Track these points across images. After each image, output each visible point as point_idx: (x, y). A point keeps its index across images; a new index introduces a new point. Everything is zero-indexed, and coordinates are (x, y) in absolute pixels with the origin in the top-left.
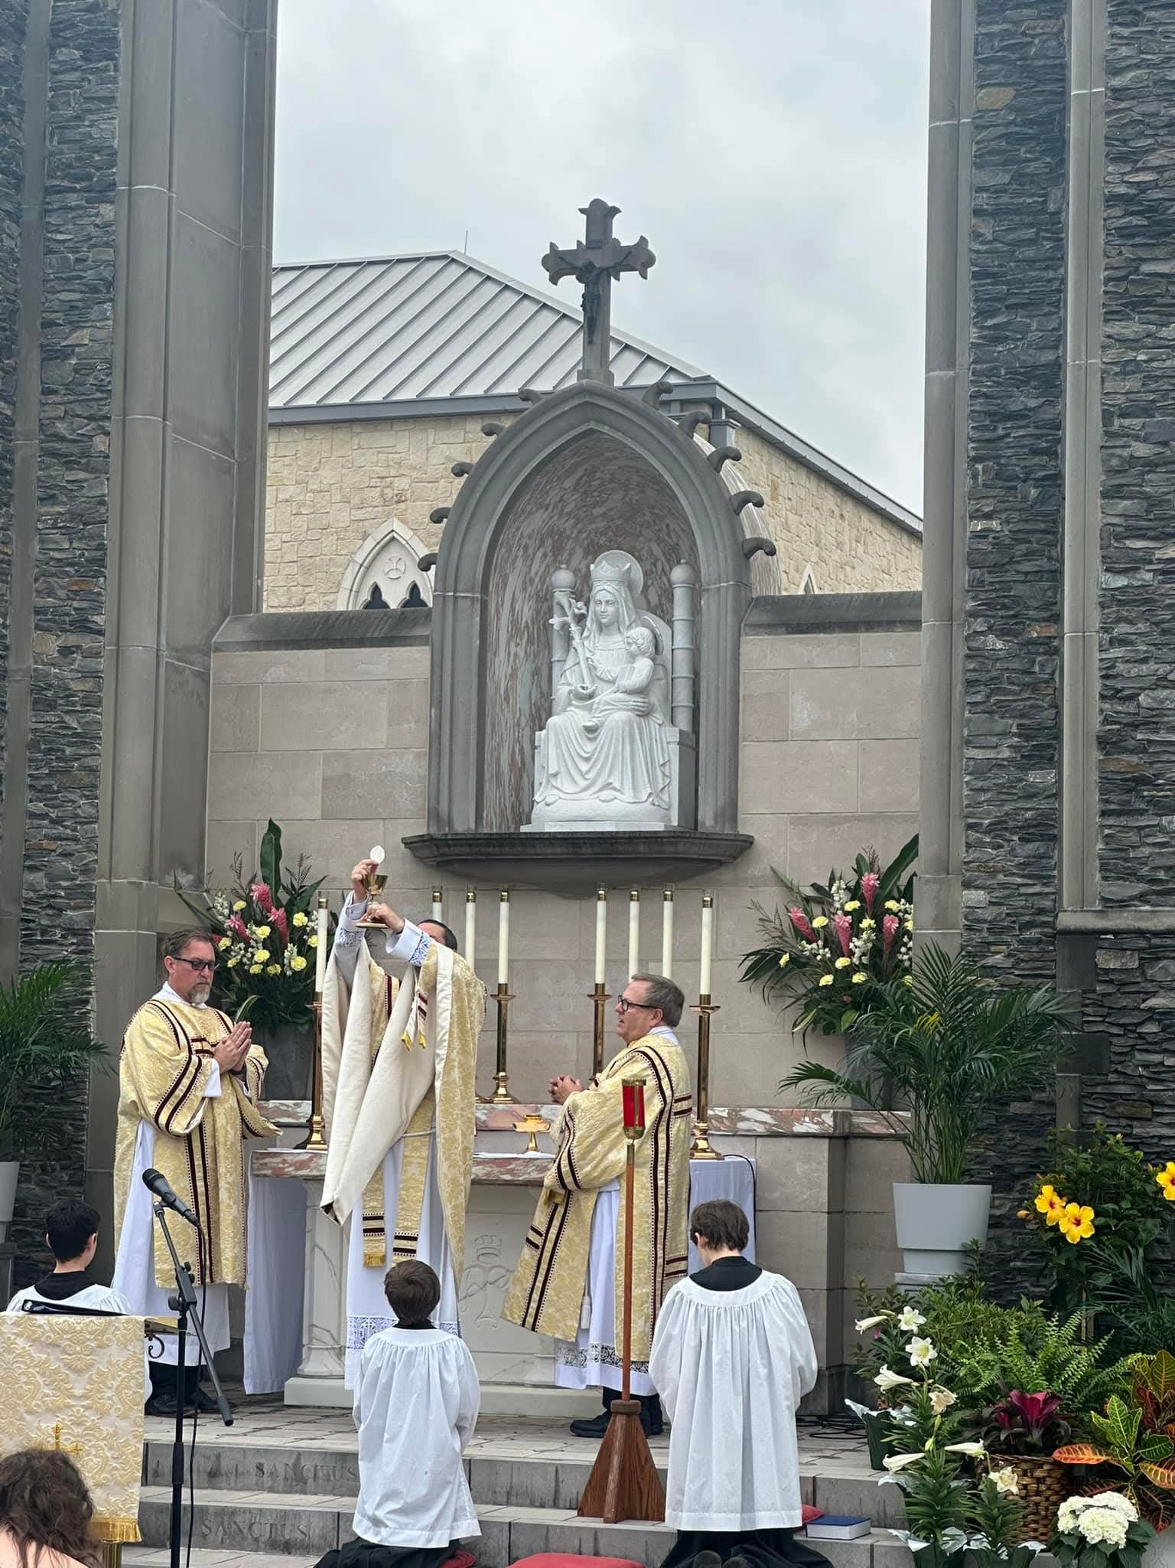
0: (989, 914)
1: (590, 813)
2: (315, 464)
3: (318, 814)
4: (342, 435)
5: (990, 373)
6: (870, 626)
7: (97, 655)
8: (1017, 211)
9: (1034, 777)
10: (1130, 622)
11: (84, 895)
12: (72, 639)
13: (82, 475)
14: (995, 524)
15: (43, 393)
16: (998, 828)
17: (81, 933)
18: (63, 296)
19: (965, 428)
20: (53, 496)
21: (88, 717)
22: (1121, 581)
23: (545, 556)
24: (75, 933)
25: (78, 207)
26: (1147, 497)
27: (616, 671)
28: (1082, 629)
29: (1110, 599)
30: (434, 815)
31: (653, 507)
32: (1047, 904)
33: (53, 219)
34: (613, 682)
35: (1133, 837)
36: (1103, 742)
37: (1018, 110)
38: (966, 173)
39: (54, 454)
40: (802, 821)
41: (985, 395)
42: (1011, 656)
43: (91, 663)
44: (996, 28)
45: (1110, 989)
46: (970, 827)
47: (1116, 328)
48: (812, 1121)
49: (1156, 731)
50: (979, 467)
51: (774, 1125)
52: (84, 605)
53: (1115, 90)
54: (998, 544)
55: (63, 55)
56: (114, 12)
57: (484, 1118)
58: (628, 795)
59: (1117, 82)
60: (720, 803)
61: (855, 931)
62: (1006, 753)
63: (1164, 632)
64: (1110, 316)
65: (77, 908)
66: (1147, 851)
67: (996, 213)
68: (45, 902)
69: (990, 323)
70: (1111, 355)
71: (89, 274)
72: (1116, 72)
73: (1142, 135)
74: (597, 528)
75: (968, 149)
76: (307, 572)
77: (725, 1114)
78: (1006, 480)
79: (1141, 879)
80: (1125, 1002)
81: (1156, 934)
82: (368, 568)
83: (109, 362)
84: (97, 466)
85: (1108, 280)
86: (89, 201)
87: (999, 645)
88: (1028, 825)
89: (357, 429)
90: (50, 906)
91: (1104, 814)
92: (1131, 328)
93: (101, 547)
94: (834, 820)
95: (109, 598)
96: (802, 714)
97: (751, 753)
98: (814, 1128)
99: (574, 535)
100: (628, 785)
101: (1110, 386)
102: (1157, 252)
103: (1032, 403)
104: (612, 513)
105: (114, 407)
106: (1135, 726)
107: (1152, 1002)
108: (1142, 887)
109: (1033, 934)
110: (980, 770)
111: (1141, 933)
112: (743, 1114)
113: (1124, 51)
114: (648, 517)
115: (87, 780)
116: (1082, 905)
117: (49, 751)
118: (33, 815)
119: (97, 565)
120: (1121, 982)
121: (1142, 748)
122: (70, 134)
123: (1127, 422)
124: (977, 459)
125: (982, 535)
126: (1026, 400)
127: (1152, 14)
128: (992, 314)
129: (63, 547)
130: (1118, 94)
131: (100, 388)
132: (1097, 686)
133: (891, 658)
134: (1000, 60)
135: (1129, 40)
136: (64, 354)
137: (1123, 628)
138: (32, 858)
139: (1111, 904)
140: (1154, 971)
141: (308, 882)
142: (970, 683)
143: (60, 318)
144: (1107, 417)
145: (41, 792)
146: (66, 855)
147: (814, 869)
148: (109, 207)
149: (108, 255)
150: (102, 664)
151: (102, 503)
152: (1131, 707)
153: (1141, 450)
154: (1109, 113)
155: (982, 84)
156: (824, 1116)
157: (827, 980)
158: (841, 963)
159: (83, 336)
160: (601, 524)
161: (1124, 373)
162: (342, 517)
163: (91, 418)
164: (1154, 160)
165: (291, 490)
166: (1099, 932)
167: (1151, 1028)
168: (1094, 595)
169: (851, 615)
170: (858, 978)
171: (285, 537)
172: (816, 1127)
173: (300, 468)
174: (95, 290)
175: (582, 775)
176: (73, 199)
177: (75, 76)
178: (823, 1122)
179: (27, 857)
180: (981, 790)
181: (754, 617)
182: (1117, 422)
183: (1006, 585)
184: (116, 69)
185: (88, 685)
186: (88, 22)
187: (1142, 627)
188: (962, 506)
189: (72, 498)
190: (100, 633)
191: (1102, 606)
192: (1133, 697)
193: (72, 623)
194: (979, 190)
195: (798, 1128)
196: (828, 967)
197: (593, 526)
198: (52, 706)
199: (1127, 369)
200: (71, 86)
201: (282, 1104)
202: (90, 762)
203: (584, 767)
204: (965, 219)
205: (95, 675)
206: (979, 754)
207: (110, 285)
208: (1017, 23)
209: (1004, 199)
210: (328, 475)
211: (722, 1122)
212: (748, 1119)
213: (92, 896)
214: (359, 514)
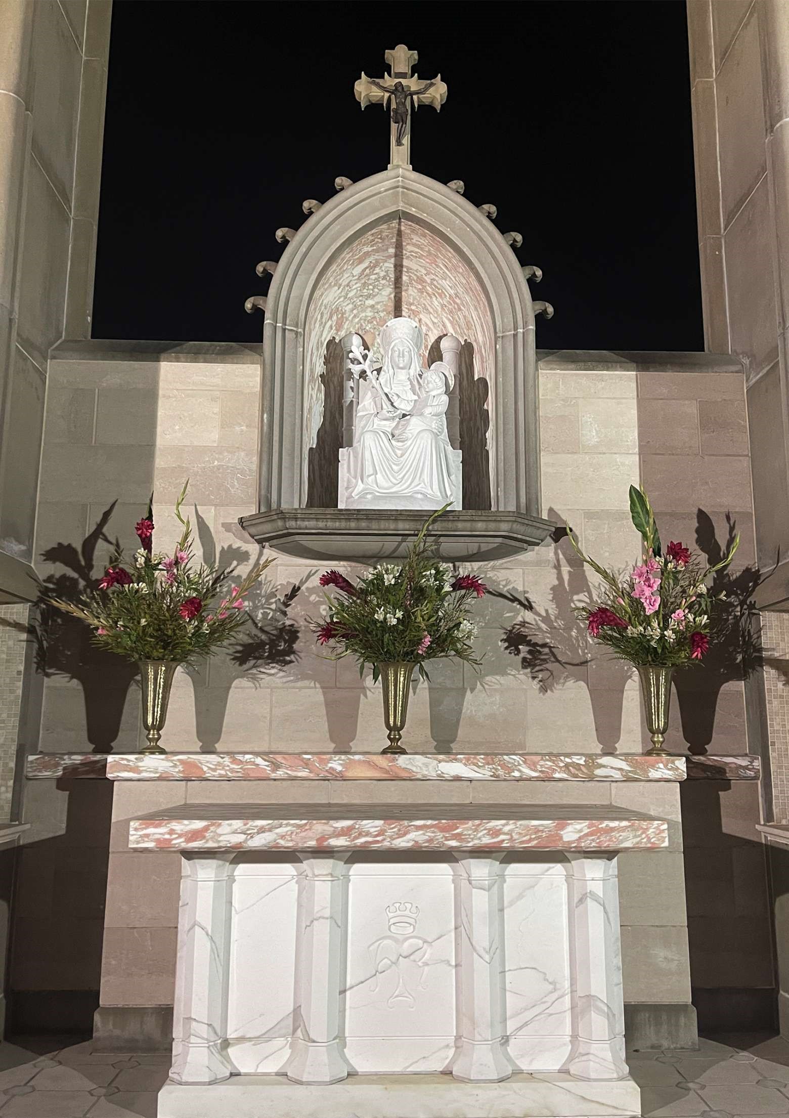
6: (646, 366)
23: (331, 327)
30: (265, 502)
31: (411, 304)
40: (594, 516)
48: (666, 766)
51: (630, 771)
57: (339, 768)
58: (436, 494)
74: (366, 316)
77: (582, 762)
94: (622, 516)
96: (591, 433)
97: (548, 462)
98: (667, 774)
99: (350, 318)
100: (435, 489)
104: (379, 307)
112: (599, 761)
147: (607, 554)
156: (677, 763)
160: (369, 314)
172: (671, 773)
175: (395, 475)
178: (677, 768)
181: (545, 359)
195: (653, 774)
197: (364, 314)
201: (123, 759)
203: (397, 470)
211: (580, 769)
212: (604, 766)
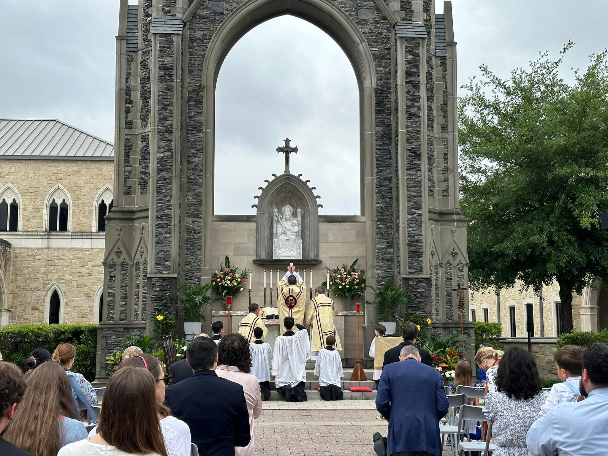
0: (382, 275)
1: (289, 255)
2: (38, 170)
3: (233, 255)
4: (45, 163)
5: (379, 178)
6: (344, 222)
7: (200, 223)
8: (384, 149)
9: (389, 250)
10: (413, 224)
11: (199, 270)
12: (195, 219)
13: (196, 187)
14: (381, 205)
15: (188, 170)
16: (383, 259)
17: (199, 278)
18: (192, 151)
19: (375, 188)
20: (190, 191)
21: (200, 235)
22: (411, 217)
24: (197, 278)
25: (195, 134)
26: (415, 202)
27: (290, 228)
28: (404, 224)
29: (409, 219)
30: (257, 255)
32: (392, 273)
33: (190, 136)
34: (290, 231)
35: (414, 261)
36: (408, 245)
37: (384, 132)
38: (374, 142)
39: (190, 182)
40: (331, 257)
41: (379, 182)
42: (384, 229)
43: (199, 224)
44: (379, 117)
45: (411, 288)
46: (377, 259)
47: (409, 172)
49: (418, 243)
50: (378, 195)
52: (197, 212)
53: (407, 131)
54: (382, 208)
55: (190, 103)
56: (202, 96)
58: (296, 252)
59: (408, 129)
60: (315, 254)
61: (346, 278)
62: (384, 246)
63: (419, 226)
64: (408, 170)
65: (197, 273)
66: (416, 264)
67: (380, 150)
68: (190, 272)
69: (380, 169)
70: (408, 177)
71: (198, 147)
72: (408, 128)
73: (412, 139)
75: (374, 138)
76: (36, 195)
78: (383, 197)
79: (415, 269)
80: (414, 290)
81: (419, 278)
82: (52, 195)
83: (202, 164)
84: (200, 185)
85: (407, 164)
86: (197, 132)
87: (382, 227)
88: (388, 259)
89: (49, 162)
90: (191, 272)
91: (409, 257)
92: (412, 172)
93: (201, 201)
94: (337, 257)
95: (203, 212)
96: (331, 238)
97: (321, 245)
98: (342, 314)
100: (295, 251)
101: (408, 182)
102: (416, 160)
103: (387, 184)
105: (203, 173)
106: (414, 242)
107: (419, 290)
108: (415, 270)
109: (389, 278)
110: (379, 249)
111: (417, 278)
113: (409, 124)
114: (288, 199)
115: (199, 247)
116: (405, 274)
117: (190, 242)
118: (187, 254)
119: (200, 205)
120: (413, 287)
121: (415, 246)
122: (193, 119)
123: (411, 189)
124: (378, 193)
125: (379, 207)
126: (386, 183)
127: (414, 118)
128: (380, 167)
129: (193, 201)
130: (408, 132)
131: (200, 170)
132: (407, 235)
133: (347, 228)
134: (380, 122)
135: (410, 122)
136: (193, 162)
137: (411, 225)
138: (187, 263)
139: (410, 273)
140: (419, 285)
141: (234, 269)
142: (377, 233)
143: (191, 155)
144: (408, 188)
145: (188, 249)
146: (194, 262)
148: (202, 134)
149: (202, 143)
150: (201, 224)
151: (201, 192)
152: (413, 239)
153: (414, 194)
154: (406, 135)
155: (377, 126)
156: (343, 312)
157: (340, 287)
158: (344, 284)
159: (196, 159)
161: (410, 180)
162: (45, 182)
163: (198, 175)
164: (415, 143)
165: (31, 175)
166: (409, 278)
167: (419, 295)
168: (406, 219)
169: (339, 220)
170: (347, 286)
171: (30, 186)
173: (34, 170)
174: (199, 150)
175: (286, 248)
176: (194, 132)
177: (193, 108)
179: (186, 262)
180: (380, 253)
181: (321, 219)
182: (409, 189)
183: (383, 216)
184: (202, 107)
185: (199, 228)
186: (196, 97)
187: (415, 225)
188: (375, 201)
189: (194, 191)
190: (201, 218)
191: (408, 221)
192: (414, 237)
193: (195, 216)
194: (376, 145)
195: (339, 314)
196: (341, 284)
198: (191, 232)
199: (411, 179)
200: (192, 109)
202: (200, 244)
203: (286, 247)
204: (374, 150)
205: (200, 226)
206: (379, 246)
207: (202, 149)
208: (383, 116)
209: (381, 147)
210: (41, 172)
213: (200, 270)
214: (50, 182)
